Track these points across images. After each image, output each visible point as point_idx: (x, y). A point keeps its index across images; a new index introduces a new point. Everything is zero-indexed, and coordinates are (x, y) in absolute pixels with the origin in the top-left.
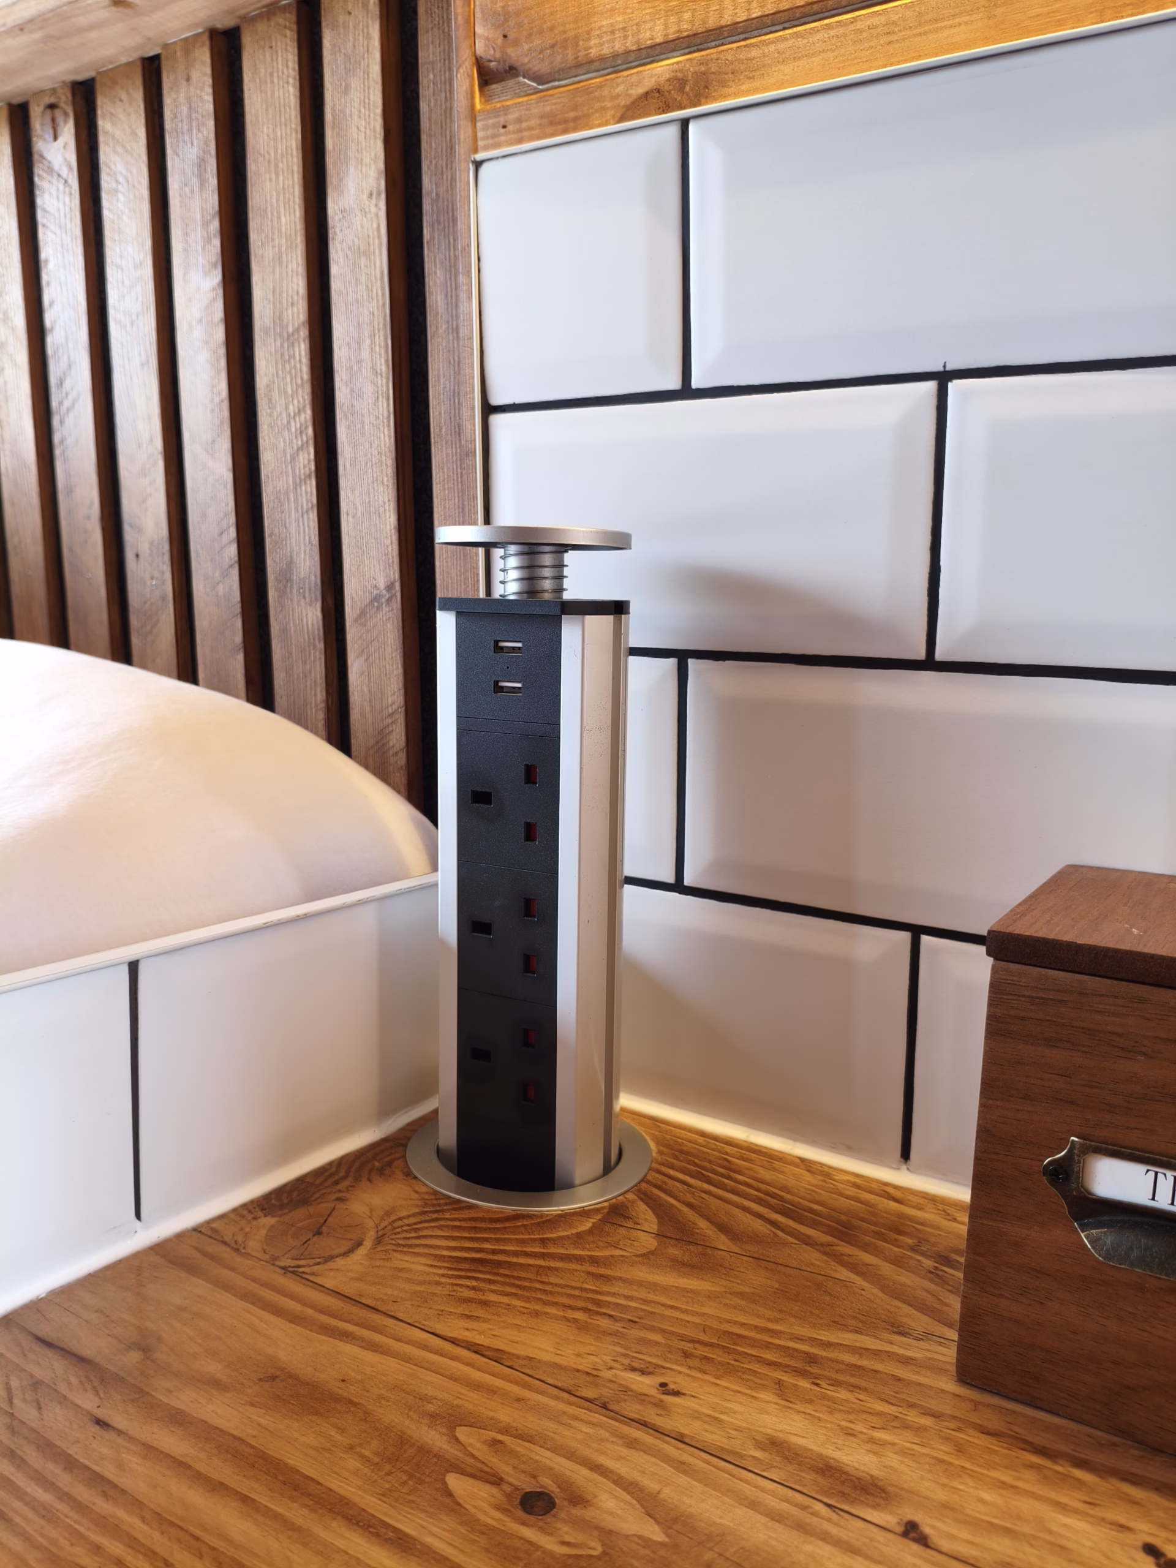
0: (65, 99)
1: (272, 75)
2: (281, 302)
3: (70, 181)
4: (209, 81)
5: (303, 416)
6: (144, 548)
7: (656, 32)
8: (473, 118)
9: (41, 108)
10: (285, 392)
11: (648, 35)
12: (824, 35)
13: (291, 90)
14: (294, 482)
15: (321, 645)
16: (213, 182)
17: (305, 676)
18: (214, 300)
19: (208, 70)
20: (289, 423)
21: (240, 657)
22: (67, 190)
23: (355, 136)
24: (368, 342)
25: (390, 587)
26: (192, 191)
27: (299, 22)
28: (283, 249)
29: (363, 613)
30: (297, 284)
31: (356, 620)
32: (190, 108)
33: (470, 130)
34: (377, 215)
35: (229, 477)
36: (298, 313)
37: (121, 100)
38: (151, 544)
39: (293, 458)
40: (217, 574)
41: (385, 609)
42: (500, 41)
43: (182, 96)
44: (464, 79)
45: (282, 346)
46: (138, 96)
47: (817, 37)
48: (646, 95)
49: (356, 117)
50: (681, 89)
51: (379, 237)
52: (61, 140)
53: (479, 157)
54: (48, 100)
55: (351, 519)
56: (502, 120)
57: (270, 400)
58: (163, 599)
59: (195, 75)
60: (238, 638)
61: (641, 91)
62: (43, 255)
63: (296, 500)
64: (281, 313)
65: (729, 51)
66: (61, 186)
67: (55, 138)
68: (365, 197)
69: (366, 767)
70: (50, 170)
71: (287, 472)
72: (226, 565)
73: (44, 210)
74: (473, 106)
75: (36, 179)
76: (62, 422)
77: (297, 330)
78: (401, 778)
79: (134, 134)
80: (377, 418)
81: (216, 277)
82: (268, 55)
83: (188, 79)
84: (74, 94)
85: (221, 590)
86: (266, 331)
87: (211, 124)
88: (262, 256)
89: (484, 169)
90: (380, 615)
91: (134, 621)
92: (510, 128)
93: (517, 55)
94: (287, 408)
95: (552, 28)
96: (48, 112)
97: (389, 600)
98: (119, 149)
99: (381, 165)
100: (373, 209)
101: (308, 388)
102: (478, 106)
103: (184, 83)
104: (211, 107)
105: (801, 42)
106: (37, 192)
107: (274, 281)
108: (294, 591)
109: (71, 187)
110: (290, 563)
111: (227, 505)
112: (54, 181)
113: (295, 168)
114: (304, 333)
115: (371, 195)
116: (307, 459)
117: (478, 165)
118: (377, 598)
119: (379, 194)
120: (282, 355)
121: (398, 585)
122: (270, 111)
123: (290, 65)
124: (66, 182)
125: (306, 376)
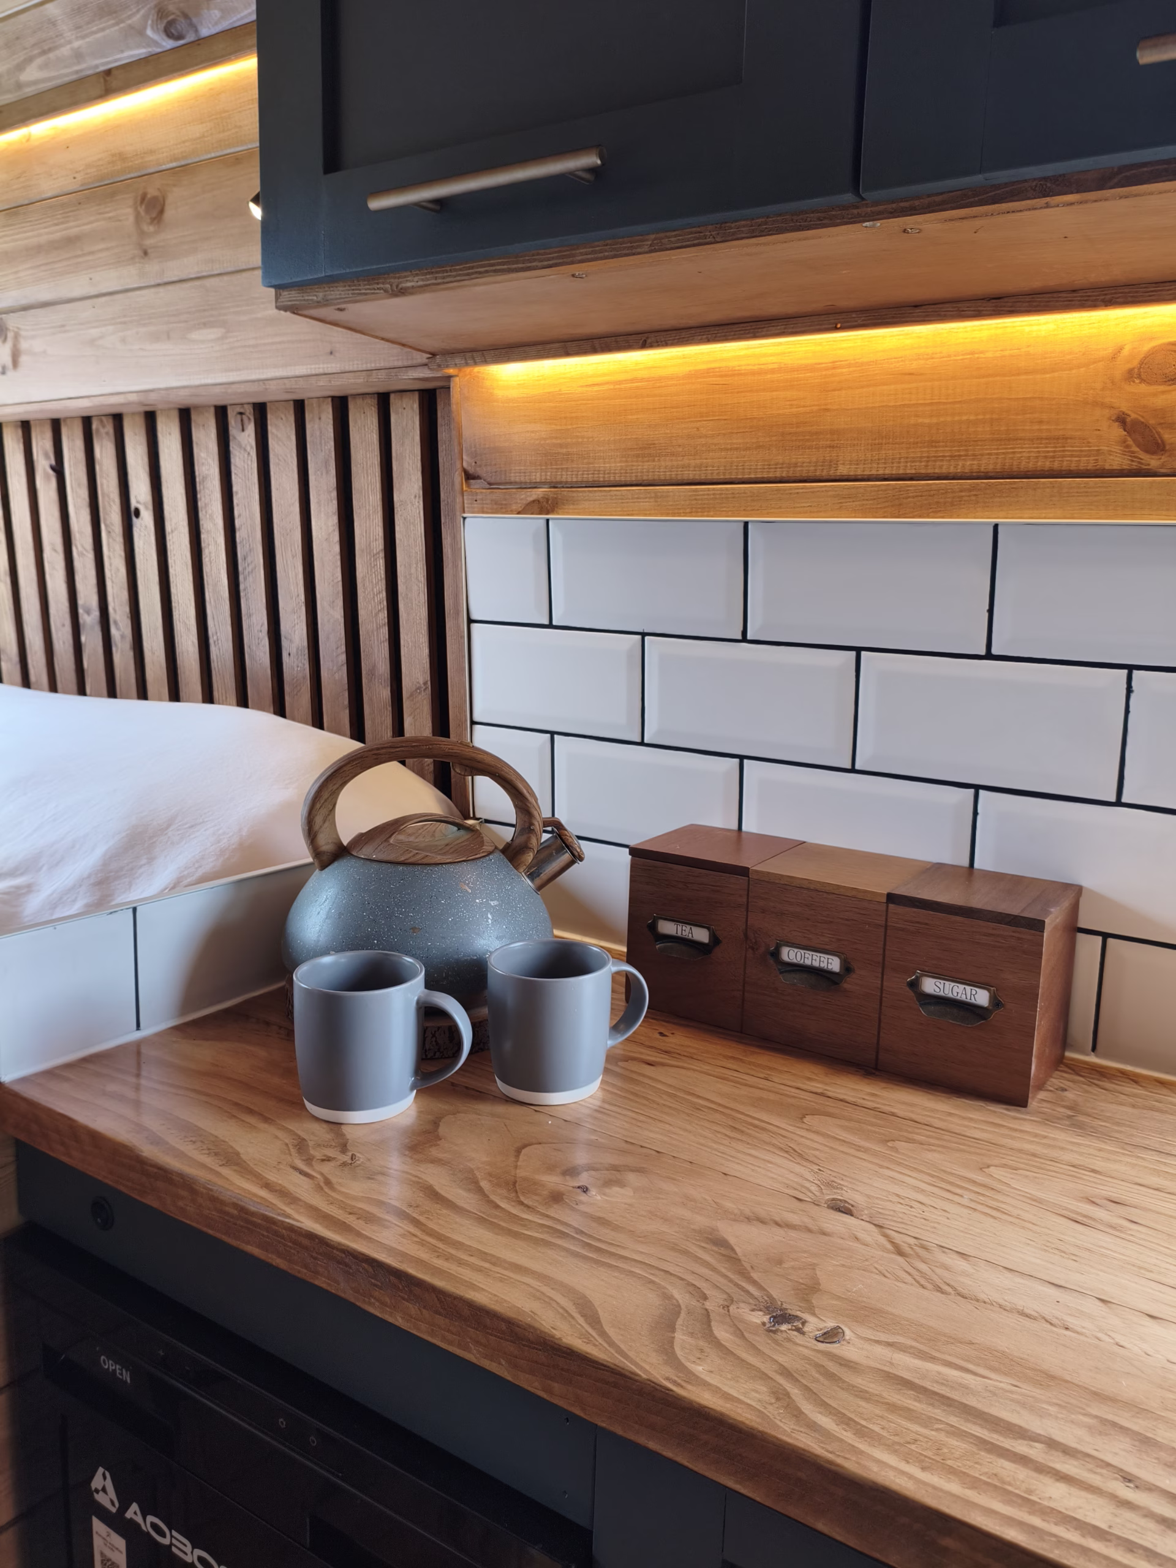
0: (249, 410)
1: (364, 426)
2: (370, 538)
3: (251, 453)
4: (331, 422)
5: (381, 595)
6: (294, 651)
7: (537, 477)
8: (462, 493)
9: (235, 413)
10: (372, 582)
11: (534, 477)
12: (600, 494)
13: (375, 436)
14: (377, 627)
15: (390, 709)
16: (333, 472)
17: (382, 723)
18: (334, 530)
19: (331, 416)
20: (374, 597)
21: (347, 711)
22: (250, 458)
23: (407, 467)
24: (415, 565)
25: (425, 683)
26: (322, 474)
27: (378, 404)
28: (371, 512)
29: (411, 695)
30: (378, 531)
31: (408, 698)
32: (321, 433)
33: (461, 499)
34: (418, 507)
35: (342, 620)
36: (379, 545)
37: (282, 419)
38: (298, 649)
39: (377, 615)
40: (335, 668)
41: (423, 693)
42: (474, 464)
43: (316, 426)
44: (458, 477)
45: (370, 559)
46: (292, 419)
47: (597, 494)
48: (534, 501)
49: (408, 458)
50: (547, 502)
51: (420, 517)
52: (247, 433)
53: (465, 515)
54: (239, 409)
55: (406, 649)
56: (475, 498)
57: (364, 585)
58: (304, 678)
59: (323, 417)
60: (346, 702)
61: (531, 499)
62: (235, 489)
63: (377, 635)
64: (370, 543)
65: (565, 492)
66: (246, 456)
67: (243, 430)
68: (413, 497)
69: (413, 771)
70: (240, 446)
71: (373, 622)
72: (340, 663)
73: (235, 466)
74: (462, 489)
75: (231, 449)
76: (245, 579)
77: (378, 553)
78: (431, 777)
79: (289, 437)
80: (419, 602)
81: (334, 520)
82: (362, 417)
83: (320, 419)
84: (254, 410)
85: (337, 676)
86: (363, 551)
87: (332, 443)
88: (360, 513)
89: (467, 520)
90: (420, 696)
91: (287, 688)
92: (478, 502)
93: (480, 472)
94: (373, 590)
95: (495, 465)
96: (239, 417)
97: (425, 690)
98: (280, 443)
99: (421, 484)
100: (417, 504)
101: (384, 582)
102: (465, 489)
103: (317, 420)
104: (332, 435)
105: (591, 495)
106: (232, 456)
107: (366, 527)
108: (376, 680)
109: (252, 457)
110: (374, 667)
111: (341, 634)
112: (242, 452)
113: (377, 474)
114: (382, 555)
115: (416, 497)
116: (383, 616)
117: (464, 518)
118: (419, 688)
119: (419, 497)
120: (371, 564)
121: (429, 683)
122: (364, 443)
123: (374, 424)
124: (249, 454)
125: (383, 576)
